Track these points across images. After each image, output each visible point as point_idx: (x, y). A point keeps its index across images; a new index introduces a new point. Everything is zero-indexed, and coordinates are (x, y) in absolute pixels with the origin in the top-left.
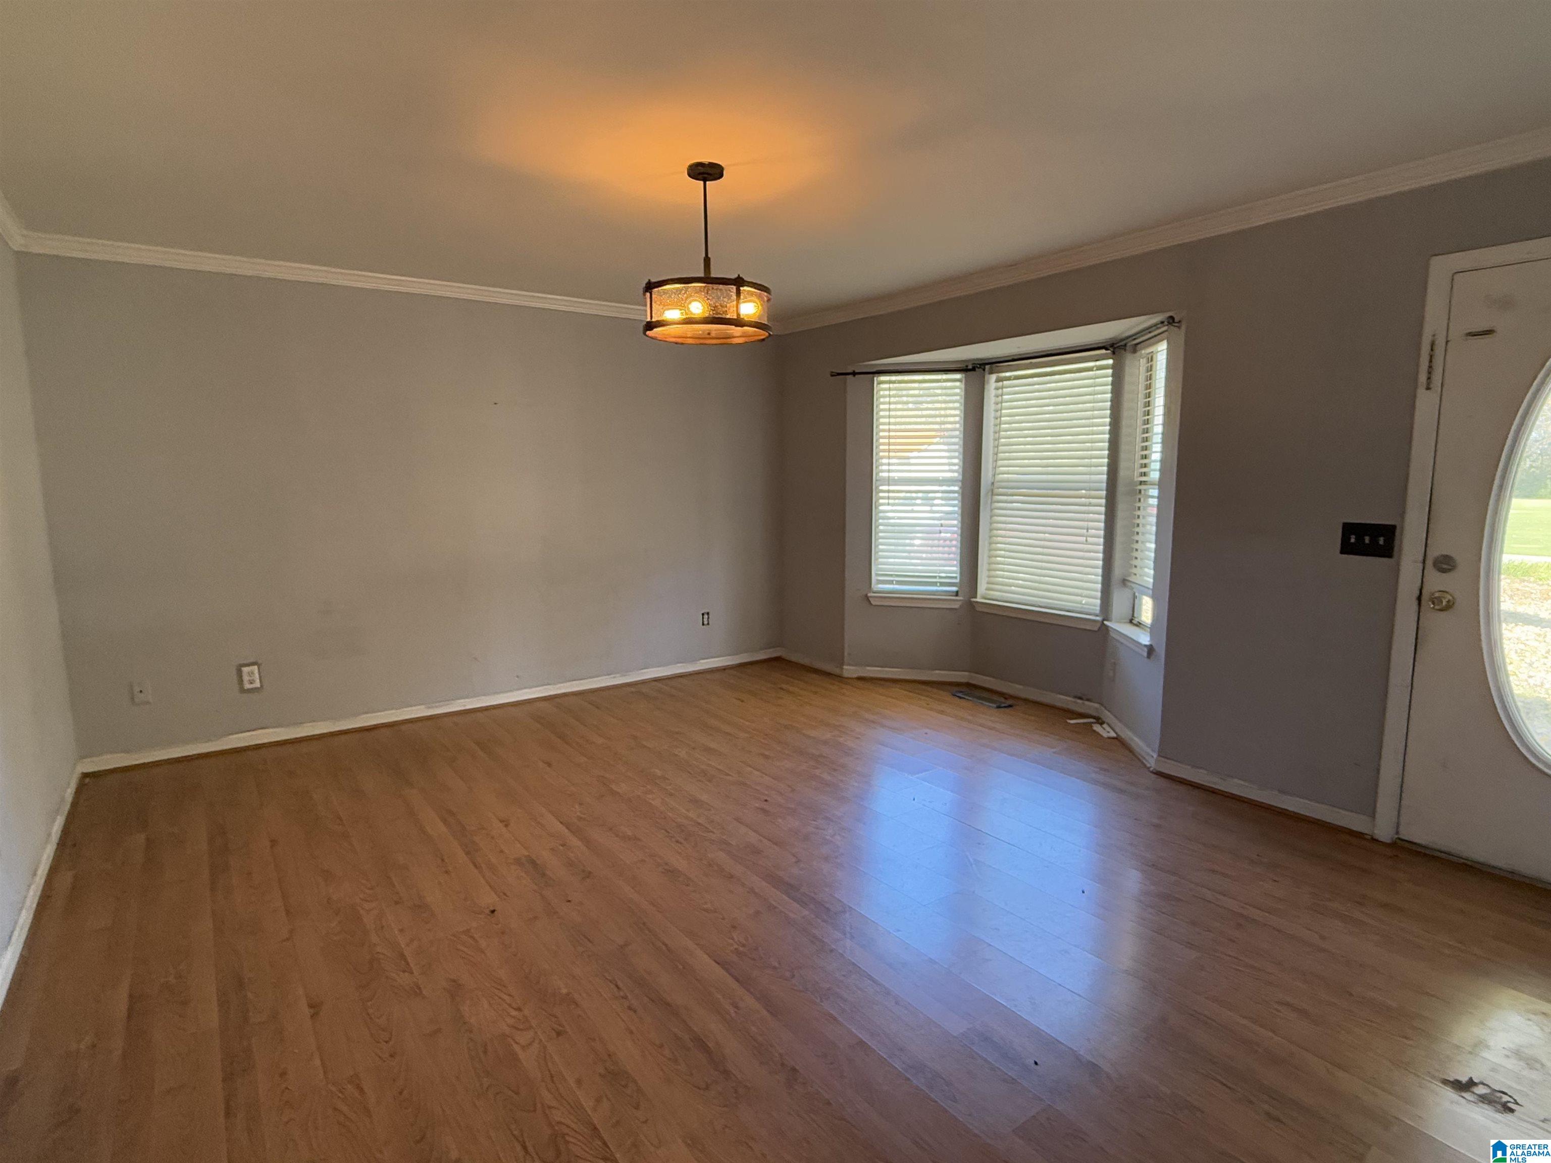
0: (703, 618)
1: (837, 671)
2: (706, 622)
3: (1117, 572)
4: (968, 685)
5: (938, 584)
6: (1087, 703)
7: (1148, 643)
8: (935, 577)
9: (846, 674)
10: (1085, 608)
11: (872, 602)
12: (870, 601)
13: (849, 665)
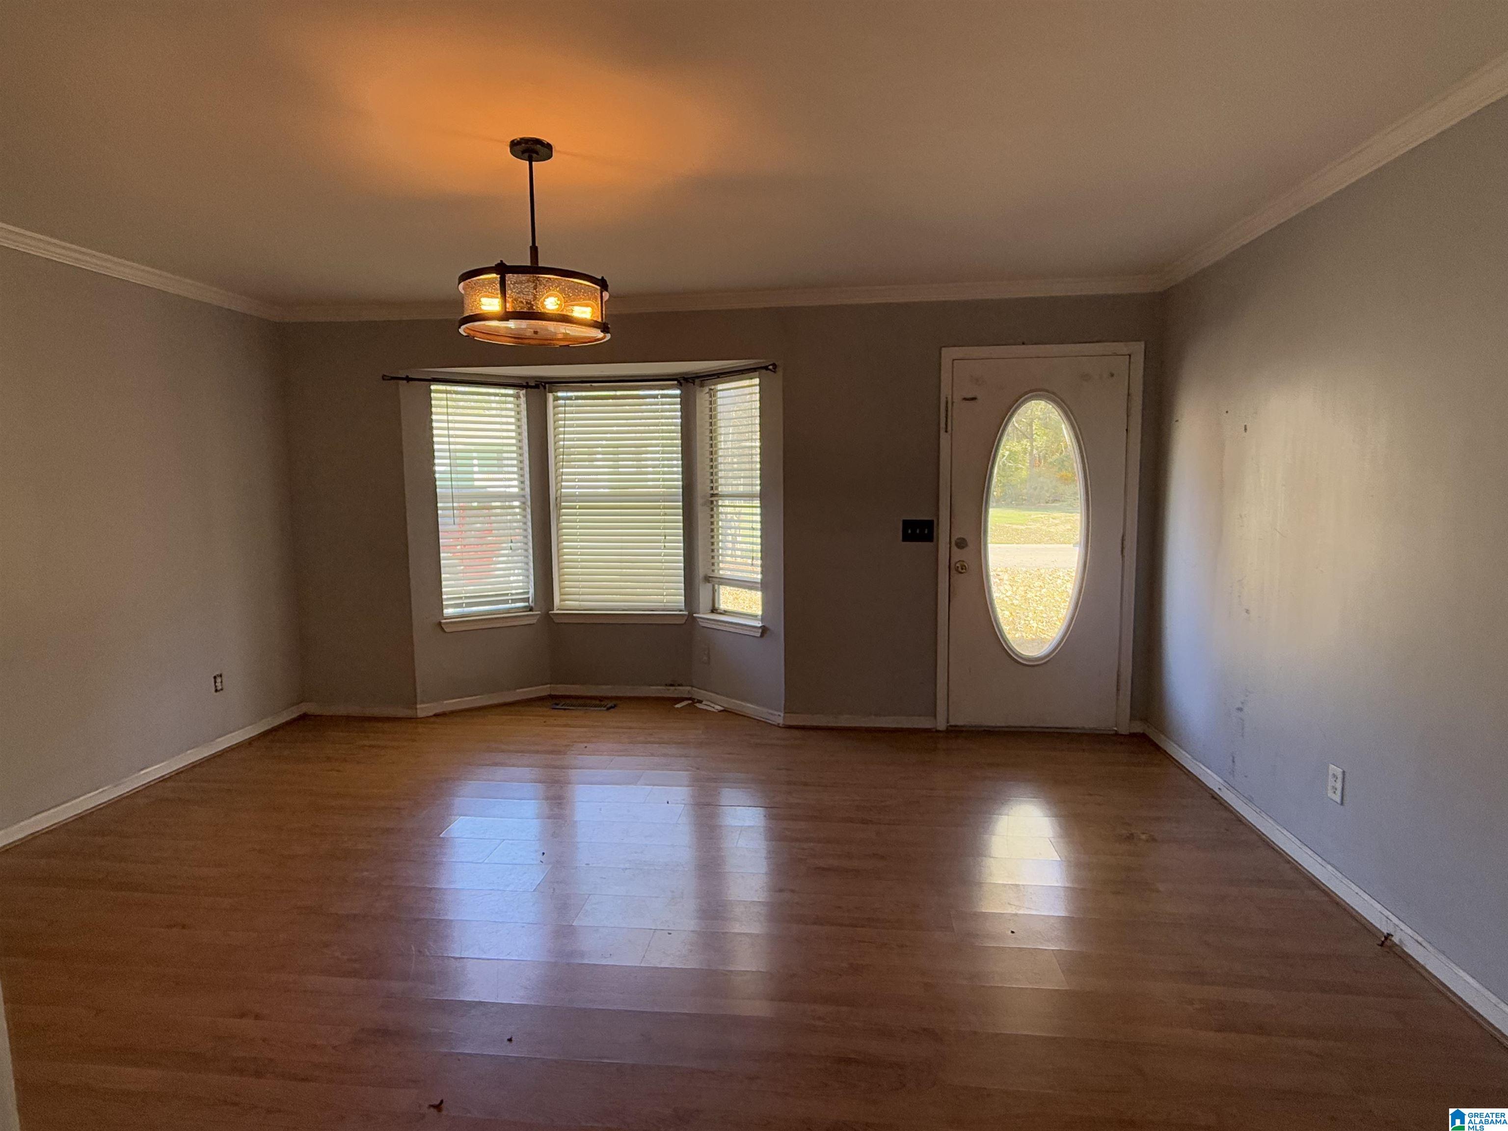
0: (215, 682)
1: (408, 713)
2: (219, 688)
3: (701, 570)
4: (551, 697)
5: (510, 601)
6: (680, 688)
7: (760, 625)
8: (507, 594)
9: (421, 714)
10: (667, 606)
11: (445, 629)
12: (442, 629)
13: (423, 702)
